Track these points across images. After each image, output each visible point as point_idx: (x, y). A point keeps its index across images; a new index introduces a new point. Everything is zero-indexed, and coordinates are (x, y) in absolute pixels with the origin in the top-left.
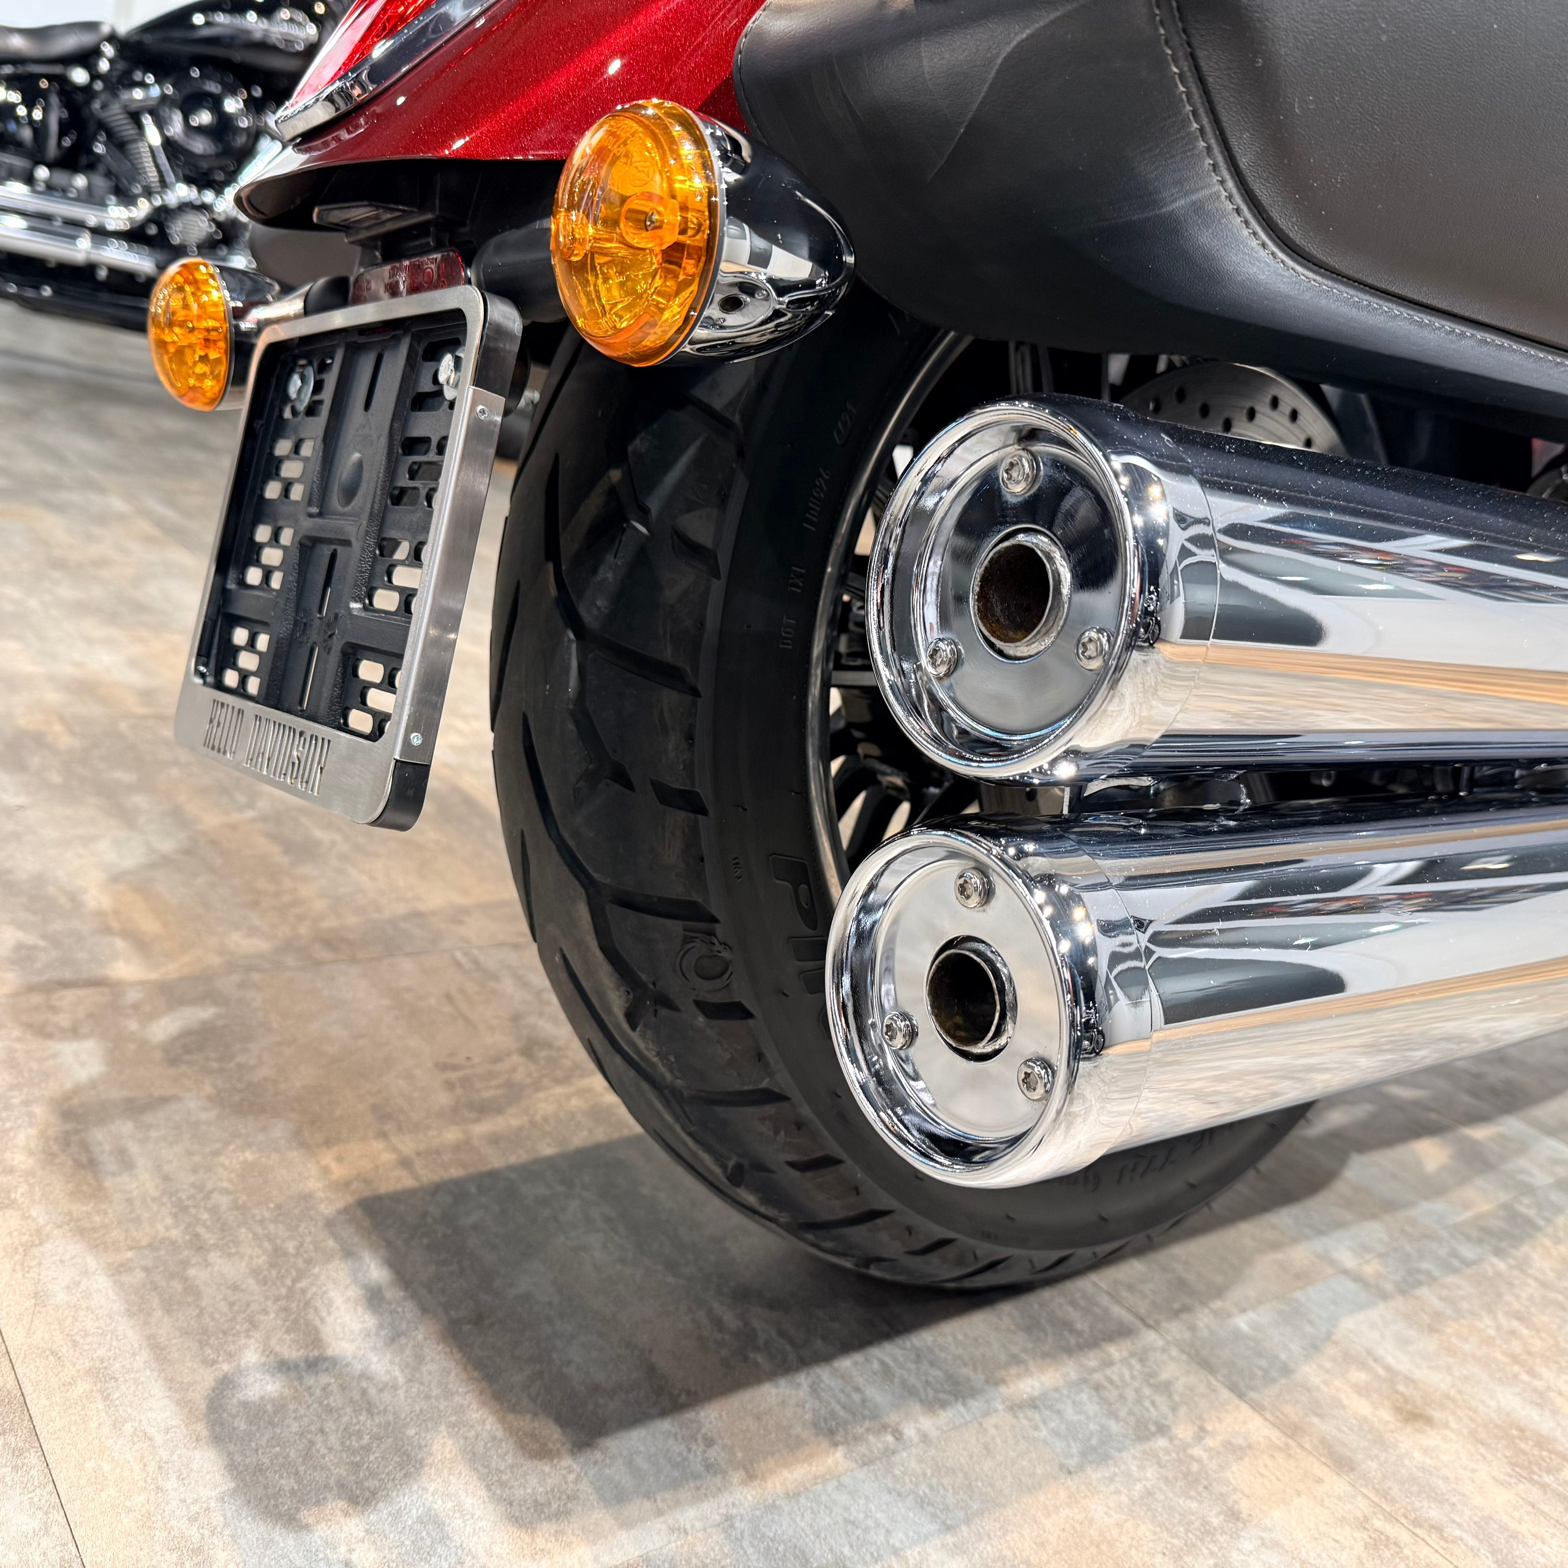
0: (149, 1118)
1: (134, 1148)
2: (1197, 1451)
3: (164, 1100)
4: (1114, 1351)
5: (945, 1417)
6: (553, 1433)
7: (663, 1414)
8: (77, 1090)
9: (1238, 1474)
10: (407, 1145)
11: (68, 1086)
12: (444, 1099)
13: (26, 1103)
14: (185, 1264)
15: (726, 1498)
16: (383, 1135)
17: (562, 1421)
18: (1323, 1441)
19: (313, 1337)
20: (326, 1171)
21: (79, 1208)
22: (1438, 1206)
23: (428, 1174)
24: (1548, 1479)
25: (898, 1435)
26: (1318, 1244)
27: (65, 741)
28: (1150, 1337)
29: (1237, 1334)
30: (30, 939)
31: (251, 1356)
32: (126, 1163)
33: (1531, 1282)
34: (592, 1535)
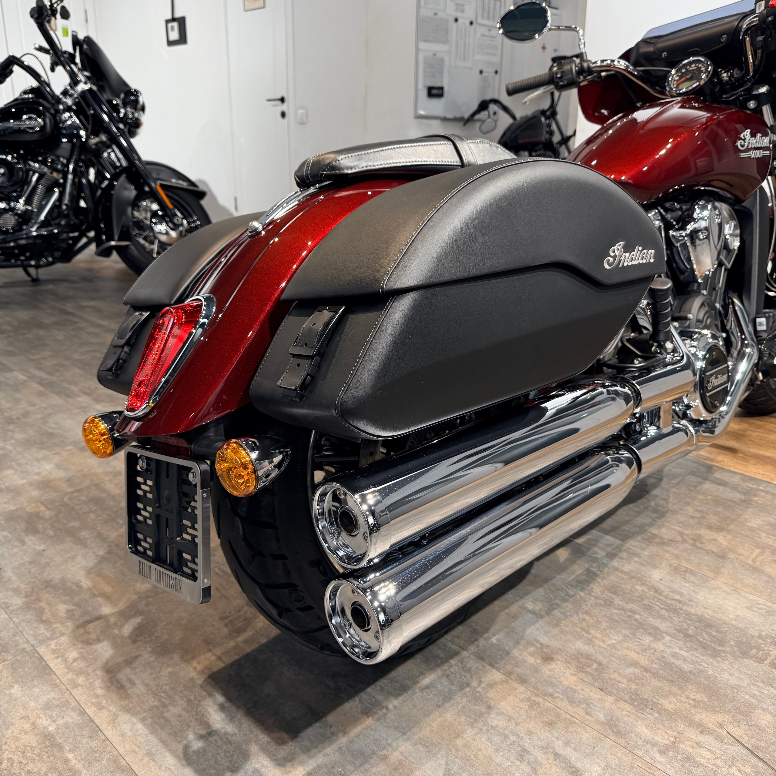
0: (134, 665)
1: (133, 677)
2: (479, 689)
3: (137, 657)
4: (453, 662)
5: (401, 699)
6: (285, 736)
7: (316, 721)
8: (107, 662)
9: (491, 694)
10: (218, 651)
11: (104, 661)
12: (225, 631)
13: (93, 671)
14: (162, 712)
15: (339, 742)
16: (210, 650)
17: (286, 732)
18: (519, 676)
19: (207, 725)
20: (195, 668)
21: (123, 703)
22: (563, 576)
23: (228, 660)
24: (588, 669)
25: (387, 709)
26: (520, 603)
27: (48, 514)
28: (465, 653)
29: (493, 644)
30: (71, 607)
31: (191, 737)
32: (133, 684)
33: (592, 598)
34: (302, 763)
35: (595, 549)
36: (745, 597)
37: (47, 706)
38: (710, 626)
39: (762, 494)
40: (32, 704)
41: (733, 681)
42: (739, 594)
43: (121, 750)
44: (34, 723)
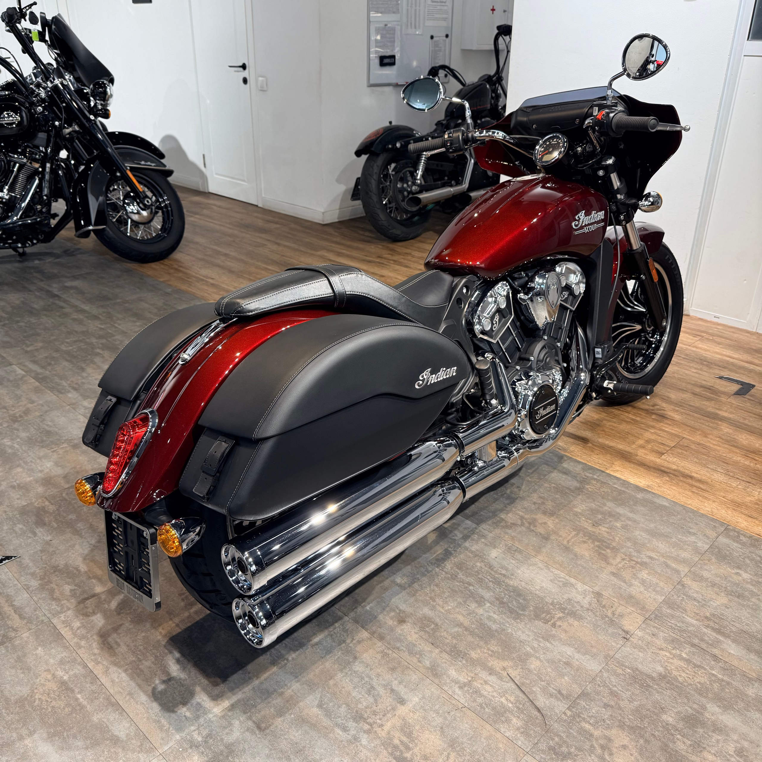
0: (119, 631)
1: (118, 640)
2: (351, 645)
3: (121, 625)
4: (337, 625)
5: (297, 653)
6: (219, 680)
7: (240, 669)
8: (101, 629)
9: (359, 648)
10: (177, 620)
11: (99, 628)
12: (182, 604)
13: (91, 636)
14: (138, 665)
15: (253, 684)
16: (171, 619)
17: (220, 677)
18: (379, 634)
19: (168, 674)
20: (161, 633)
21: (112, 659)
22: (427, 555)
23: (183, 627)
24: (427, 629)
25: (287, 660)
26: (392, 578)
27: (51, 508)
28: (346, 618)
29: (367, 611)
30: (73, 587)
31: (157, 682)
32: (119, 645)
33: (444, 573)
34: (228, 698)
35: (456, 532)
36: (552, 572)
37: (62, 662)
38: (519, 595)
39: (594, 482)
40: (52, 661)
41: (523, 637)
42: (549, 569)
43: (112, 691)
44: (53, 674)
